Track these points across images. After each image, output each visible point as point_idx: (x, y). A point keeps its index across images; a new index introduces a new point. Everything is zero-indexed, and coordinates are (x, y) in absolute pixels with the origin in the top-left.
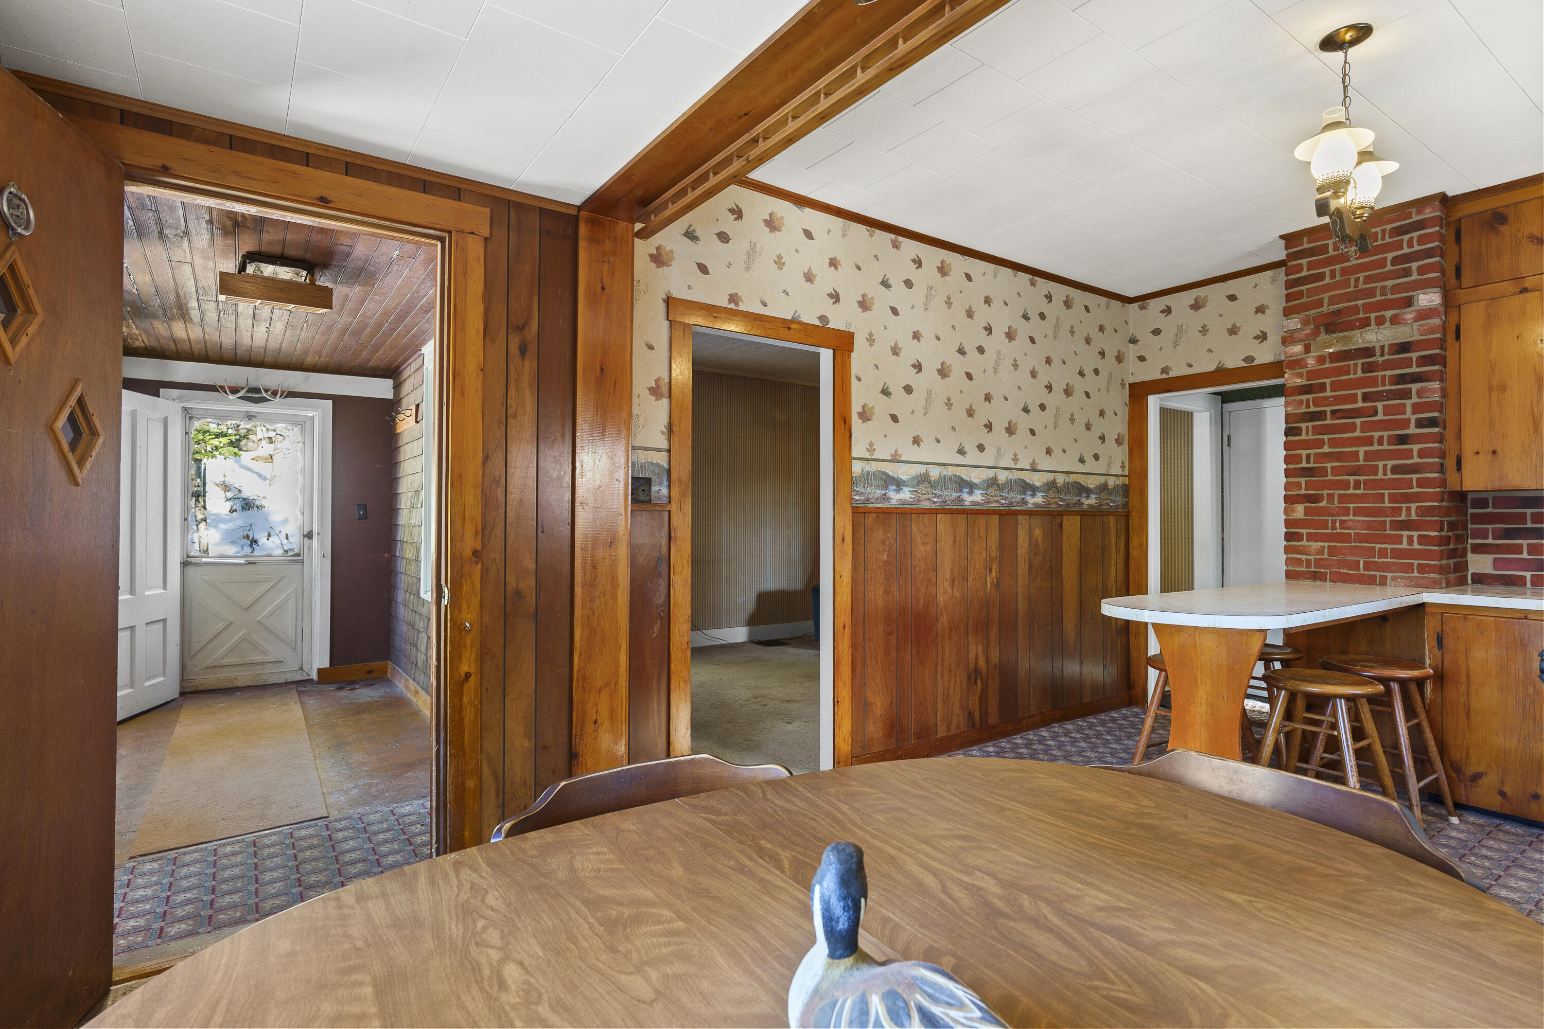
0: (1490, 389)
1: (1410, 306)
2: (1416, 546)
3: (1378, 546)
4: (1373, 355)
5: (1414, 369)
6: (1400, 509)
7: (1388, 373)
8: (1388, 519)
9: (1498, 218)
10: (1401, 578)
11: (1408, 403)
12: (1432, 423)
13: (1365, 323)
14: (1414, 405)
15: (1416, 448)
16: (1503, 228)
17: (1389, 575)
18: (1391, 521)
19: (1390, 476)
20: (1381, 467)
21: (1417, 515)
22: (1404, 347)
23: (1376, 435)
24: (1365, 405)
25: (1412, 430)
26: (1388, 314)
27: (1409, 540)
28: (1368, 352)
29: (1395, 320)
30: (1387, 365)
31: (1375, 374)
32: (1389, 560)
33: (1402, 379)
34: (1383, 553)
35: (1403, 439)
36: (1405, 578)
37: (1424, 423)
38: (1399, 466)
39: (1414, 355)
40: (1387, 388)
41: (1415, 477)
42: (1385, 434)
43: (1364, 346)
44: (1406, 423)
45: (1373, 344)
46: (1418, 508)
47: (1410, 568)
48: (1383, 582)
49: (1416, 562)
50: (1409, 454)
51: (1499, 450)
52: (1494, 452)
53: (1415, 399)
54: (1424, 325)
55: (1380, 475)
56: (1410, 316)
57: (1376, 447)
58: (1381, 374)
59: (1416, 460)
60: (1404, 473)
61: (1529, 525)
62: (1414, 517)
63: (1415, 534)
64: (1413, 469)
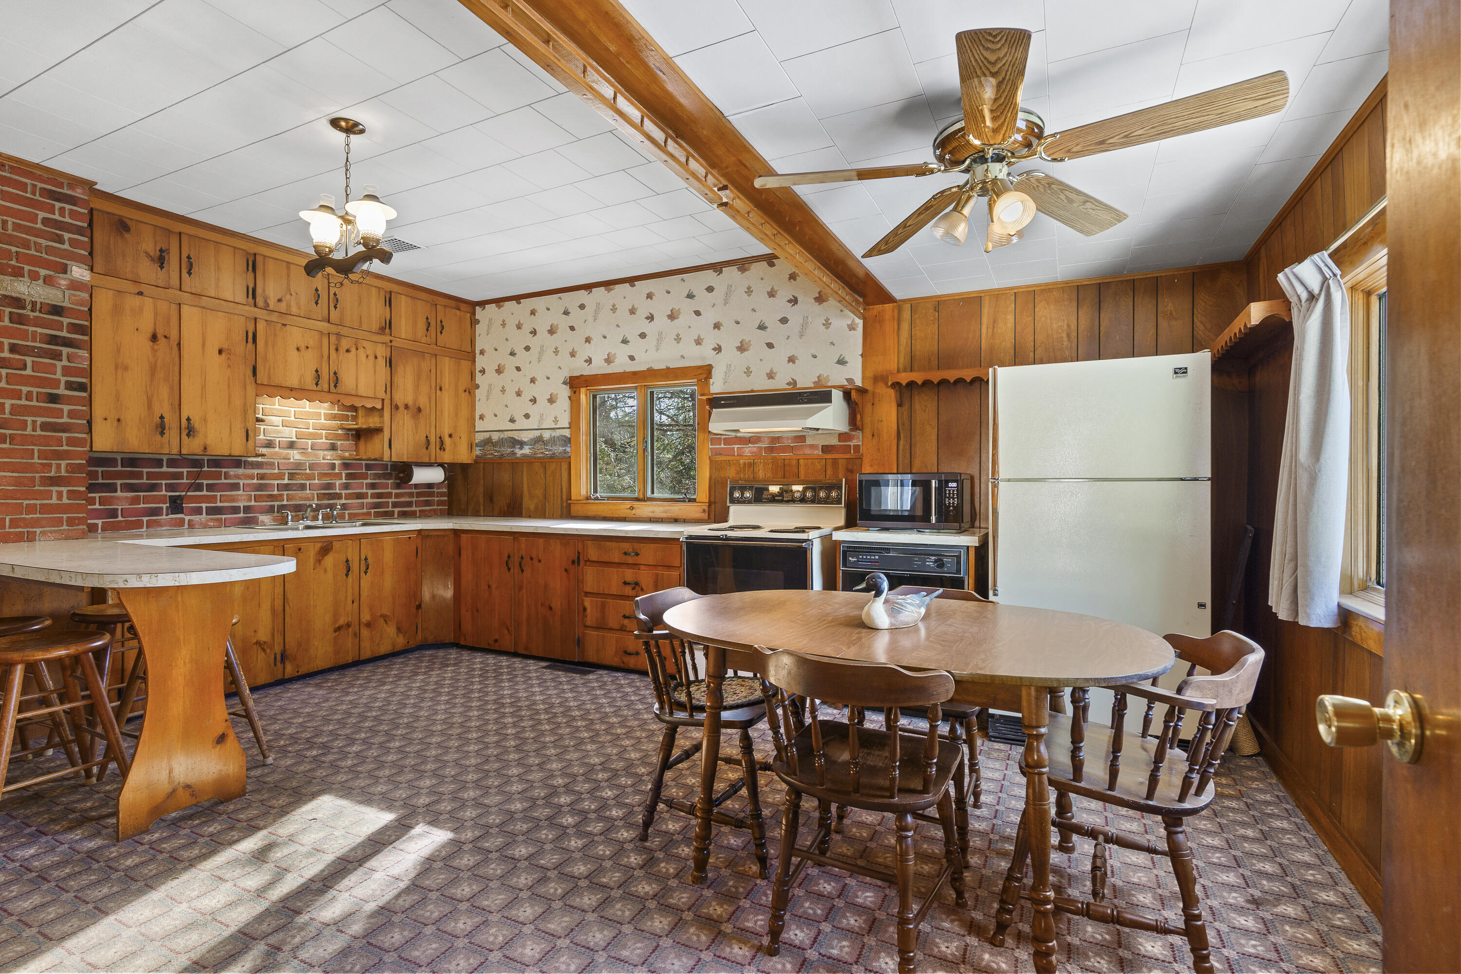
0: (116, 367)
1: (65, 272)
2: (65, 500)
3: (26, 502)
4: (24, 308)
5: (64, 334)
6: (50, 465)
7: (39, 330)
8: (37, 475)
9: (122, 226)
10: (51, 532)
11: (59, 364)
12: (82, 387)
13: (17, 273)
14: (64, 367)
15: (66, 408)
16: (127, 235)
17: (38, 530)
18: (41, 477)
19: (39, 432)
20: (29, 423)
21: (67, 471)
22: (57, 310)
23: (25, 389)
24: (12, 356)
25: (62, 391)
26: (43, 272)
27: (59, 495)
28: (18, 302)
29: (48, 281)
30: (38, 323)
31: (26, 327)
32: (38, 515)
33: (53, 340)
34: (31, 509)
35: (54, 398)
36: (55, 531)
37: (74, 386)
38: (50, 423)
39: (66, 321)
40: (38, 345)
41: (64, 435)
42: (35, 390)
43: (14, 295)
44: (56, 383)
45: (23, 297)
46: (68, 465)
47: (59, 522)
48: (31, 538)
49: (65, 516)
50: (59, 413)
51: (122, 418)
52: (119, 420)
53: (65, 362)
54: (75, 296)
55: (29, 431)
56: (63, 282)
57: (23, 402)
58: (31, 329)
59: (65, 420)
60: (55, 431)
61: (100, 481)
62: (63, 473)
63: (64, 489)
64: (64, 428)
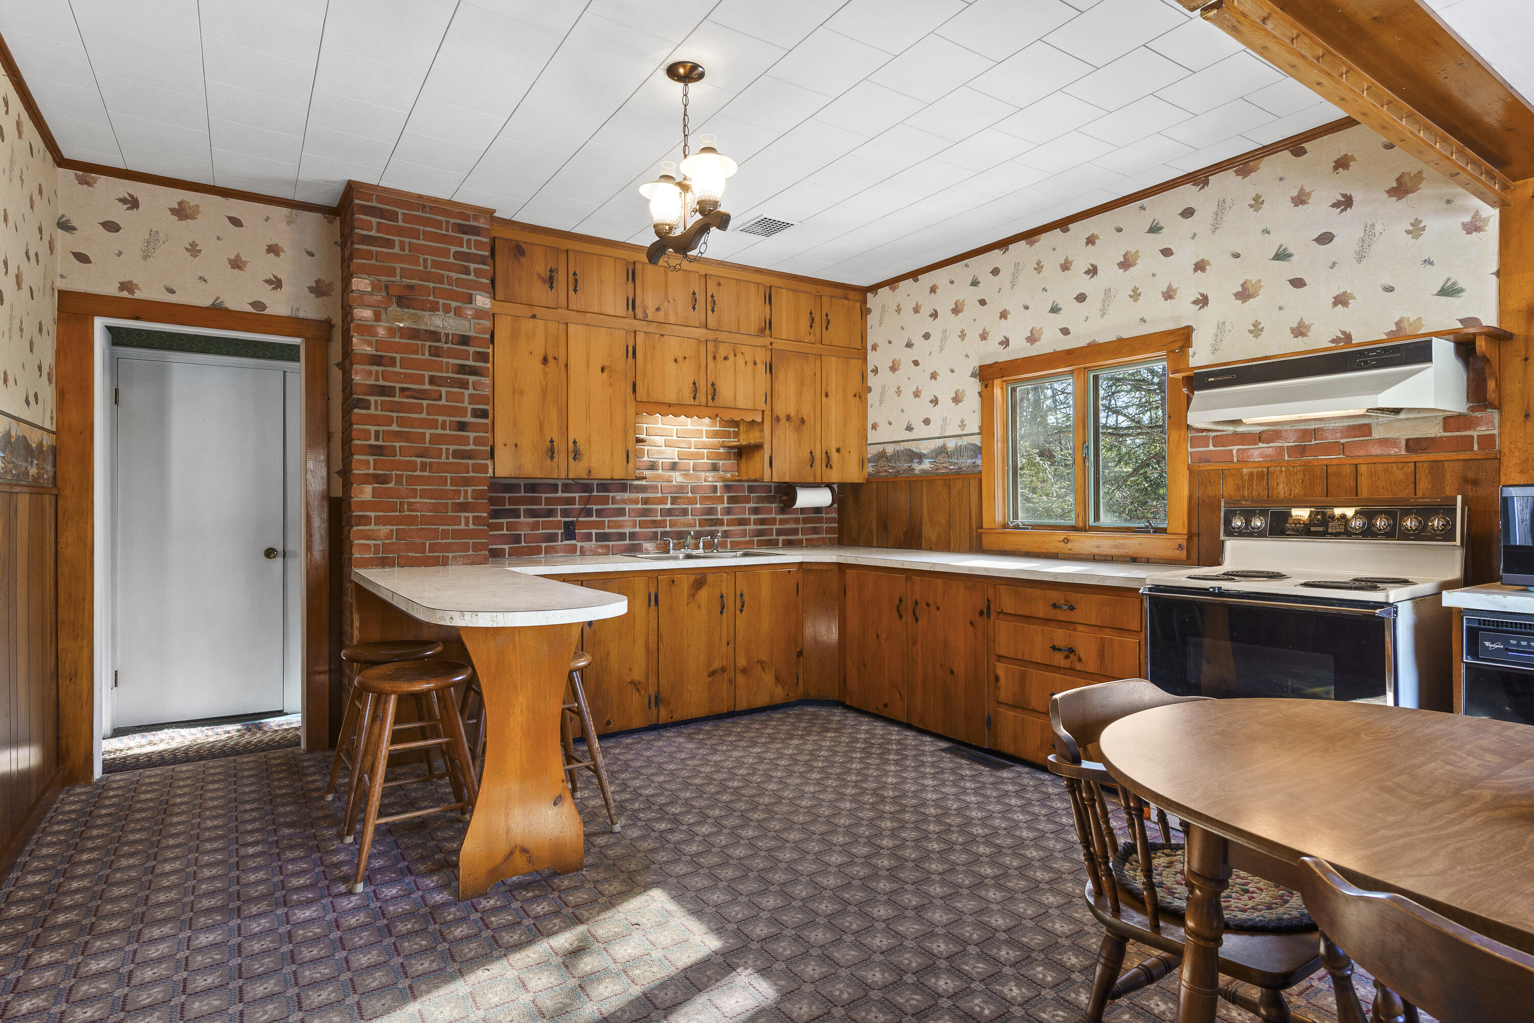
0: (514, 392)
1: (471, 302)
2: (471, 526)
3: (441, 527)
4: (439, 341)
5: (470, 363)
6: (459, 492)
7: (451, 361)
8: (450, 501)
9: (519, 251)
10: (460, 557)
11: (466, 392)
12: (484, 414)
13: (434, 308)
14: (471, 395)
15: (472, 435)
16: (522, 260)
17: (451, 555)
18: (453, 503)
19: (451, 460)
20: (444, 451)
21: (473, 497)
22: (464, 340)
23: (441, 419)
24: (431, 387)
25: (469, 419)
26: (454, 304)
27: (466, 521)
28: (434, 335)
29: (458, 313)
30: (452, 354)
31: (441, 359)
32: (450, 540)
33: (462, 369)
34: (445, 534)
35: (462, 426)
36: (463, 556)
37: (478, 413)
38: (459, 451)
39: (472, 349)
40: (450, 375)
41: (471, 462)
42: (448, 419)
43: (432, 329)
44: (463, 411)
45: (439, 330)
46: (473, 491)
47: (465, 547)
48: (445, 563)
49: (471, 541)
50: (466, 441)
51: (519, 444)
52: (516, 445)
53: (471, 391)
54: (479, 324)
55: (444, 459)
56: (470, 312)
57: (439, 431)
58: (445, 360)
59: (471, 447)
60: (463, 458)
61: (507, 507)
62: (470, 500)
63: (470, 515)
64: (469, 455)
